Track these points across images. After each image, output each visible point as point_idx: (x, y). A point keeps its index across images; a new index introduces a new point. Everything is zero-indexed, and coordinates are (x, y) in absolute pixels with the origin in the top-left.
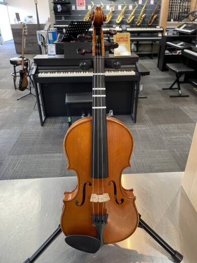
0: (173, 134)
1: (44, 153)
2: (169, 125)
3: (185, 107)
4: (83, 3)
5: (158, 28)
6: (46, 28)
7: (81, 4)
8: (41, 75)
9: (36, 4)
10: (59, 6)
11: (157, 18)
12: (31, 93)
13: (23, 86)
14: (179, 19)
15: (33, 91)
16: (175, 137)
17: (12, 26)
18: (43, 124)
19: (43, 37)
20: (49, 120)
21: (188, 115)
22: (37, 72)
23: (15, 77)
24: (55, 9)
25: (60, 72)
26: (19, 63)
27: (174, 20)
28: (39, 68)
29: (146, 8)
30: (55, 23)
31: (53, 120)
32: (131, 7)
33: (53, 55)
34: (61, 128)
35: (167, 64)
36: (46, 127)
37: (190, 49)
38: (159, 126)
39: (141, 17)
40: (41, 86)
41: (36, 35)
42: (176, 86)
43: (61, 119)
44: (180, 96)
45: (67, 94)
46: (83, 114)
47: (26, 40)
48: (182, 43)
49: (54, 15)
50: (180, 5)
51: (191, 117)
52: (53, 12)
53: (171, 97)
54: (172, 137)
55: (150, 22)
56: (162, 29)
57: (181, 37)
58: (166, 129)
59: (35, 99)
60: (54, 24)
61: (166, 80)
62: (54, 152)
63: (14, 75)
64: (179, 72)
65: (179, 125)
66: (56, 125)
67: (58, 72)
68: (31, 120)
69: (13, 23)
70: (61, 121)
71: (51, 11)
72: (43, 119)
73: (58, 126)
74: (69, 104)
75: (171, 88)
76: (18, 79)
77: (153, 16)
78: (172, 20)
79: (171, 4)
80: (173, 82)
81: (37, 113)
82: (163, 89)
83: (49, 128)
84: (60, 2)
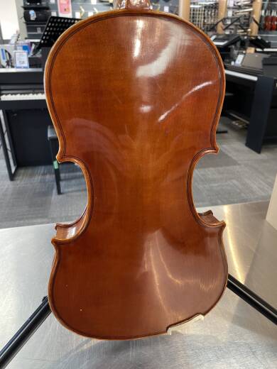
0: (214, 180)
1: (17, 219)
2: (206, 170)
3: (224, 146)
4: (68, 9)
6: (13, 41)
7: (65, 10)
8: (5, 98)
10: (32, 12)
16: (216, 185)
18: (12, 177)
19: (9, 54)
20: (22, 171)
21: (230, 155)
24: (27, 17)
30: (26, 36)
31: (29, 171)
33: (24, 67)
34: (43, 182)
36: (18, 182)
40: (7, 114)
43: (42, 169)
45: (49, 127)
49: (24, 26)
51: (234, 158)
52: (23, 20)
54: (211, 185)
58: (203, 175)
60: (26, 39)
62: (32, 218)
65: (220, 168)
70: (42, 172)
71: (20, 19)
72: (13, 170)
73: (37, 179)
83: (23, 182)
84: (33, 5)
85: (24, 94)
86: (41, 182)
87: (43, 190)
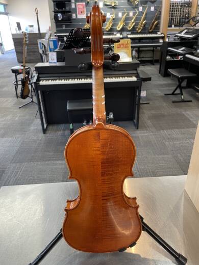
0: (177, 139)
1: (46, 161)
2: (172, 131)
3: (188, 112)
4: (84, 11)
5: (159, 34)
6: (47, 36)
7: (82, 12)
8: (42, 83)
9: (37, 14)
10: (59, 15)
11: (158, 24)
12: (32, 101)
13: (25, 94)
14: (179, 24)
15: (35, 99)
16: (179, 142)
17: (13, 35)
18: (45, 131)
19: (44, 46)
20: (50, 127)
21: (191, 119)
22: (38, 80)
23: (17, 85)
24: (56, 18)
25: (62, 79)
26: (20, 71)
27: (175, 26)
28: (40, 76)
29: (146, 14)
30: (55, 31)
31: (55, 127)
32: (131, 14)
33: (54, 63)
34: (63, 135)
35: (169, 70)
36: (48, 135)
37: (192, 54)
38: (162, 131)
39: (142, 24)
40: (43, 93)
41: (37, 44)
42: (178, 91)
43: (62, 126)
44: (183, 101)
45: (68, 101)
46: (85, 121)
47: (27, 49)
48: (183, 48)
49: (55, 24)
50: (181, 11)
51: (195, 122)
52: (54, 20)
53: (173, 102)
54: (176, 142)
55: (151, 28)
56: (163, 35)
57: (183, 42)
58: (169, 135)
59: (37, 107)
60: (55, 33)
61: (168, 85)
62: (56, 160)
63: (15, 83)
64: (181, 77)
65: (182, 130)
66: (57, 133)
67: (59, 80)
68: (32, 128)
69: (15, 32)
70: (62, 128)
71: (51, 19)
72: (45, 127)
73: (60, 133)
74: (71, 111)
75: (173, 94)
76: (20, 87)
77: (154, 22)
78: (173, 26)
79: (171, 10)
80: (175, 88)
81: (39, 121)
82: (166, 95)
83: (50, 135)
84: (61, 10)
85: (54, 80)
86: (62, 135)
87: (63, 141)
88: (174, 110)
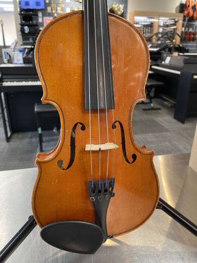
0: (152, 142)
3: (159, 118)
6: (13, 47)
8: (6, 84)
9: (2, 25)
10: (26, 28)
16: (154, 145)
18: (8, 139)
19: (9, 55)
20: (15, 135)
21: (162, 124)
22: (1, 81)
24: (22, 31)
30: (22, 43)
31: (21, 135)
34: (30, 143)
36: (12, 143)
40: (6, 95)
41: (1, 53)
43: (29, 134)
44: (153, 109)
45: (36, 104)
46: (55, 128)
49: (21, 37)
51: (166, 127)
52: (20, 33)
53: (144, 110)
58: (144, 138)
60: (21, 45)
64: (149, 85)
65: (157, 134)
66: (24, 141)
70: (30, 136)
71: (17, 32)
72: (9, 134)
73: (26, 141)
75: (143, 103)
81: (2, 130)
83: (16, 143)
84: (27, 23)
85: (19, 81)
86: (28, 143)
87: (30, 149)
88: (145, 117)
